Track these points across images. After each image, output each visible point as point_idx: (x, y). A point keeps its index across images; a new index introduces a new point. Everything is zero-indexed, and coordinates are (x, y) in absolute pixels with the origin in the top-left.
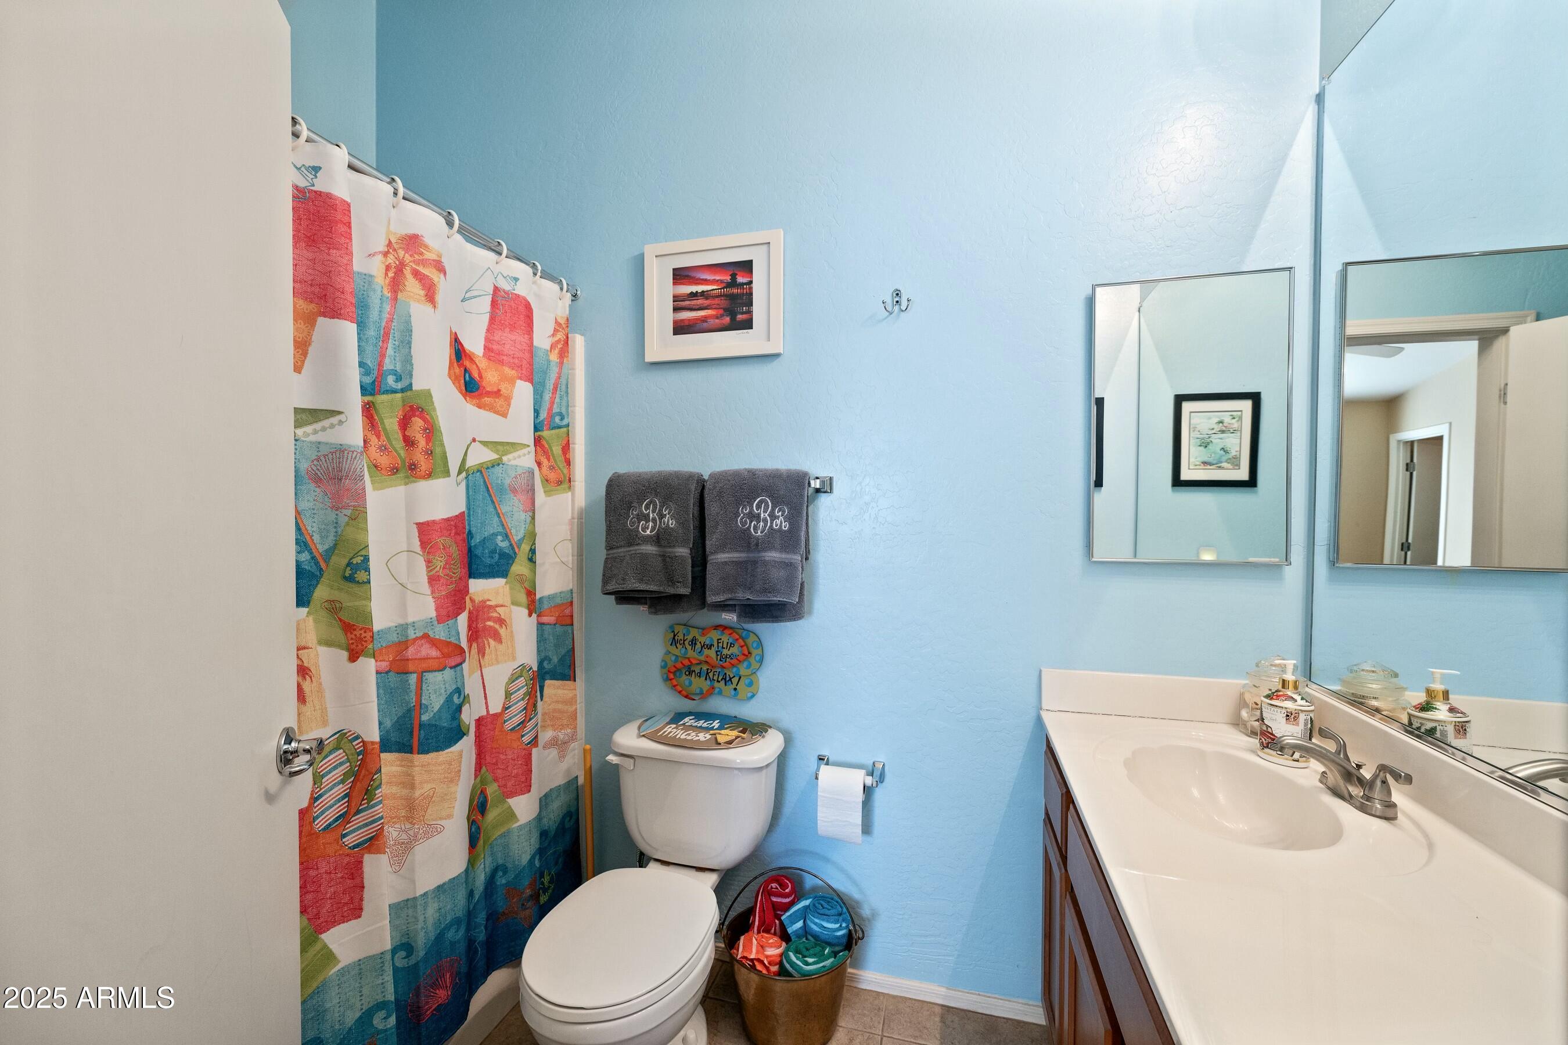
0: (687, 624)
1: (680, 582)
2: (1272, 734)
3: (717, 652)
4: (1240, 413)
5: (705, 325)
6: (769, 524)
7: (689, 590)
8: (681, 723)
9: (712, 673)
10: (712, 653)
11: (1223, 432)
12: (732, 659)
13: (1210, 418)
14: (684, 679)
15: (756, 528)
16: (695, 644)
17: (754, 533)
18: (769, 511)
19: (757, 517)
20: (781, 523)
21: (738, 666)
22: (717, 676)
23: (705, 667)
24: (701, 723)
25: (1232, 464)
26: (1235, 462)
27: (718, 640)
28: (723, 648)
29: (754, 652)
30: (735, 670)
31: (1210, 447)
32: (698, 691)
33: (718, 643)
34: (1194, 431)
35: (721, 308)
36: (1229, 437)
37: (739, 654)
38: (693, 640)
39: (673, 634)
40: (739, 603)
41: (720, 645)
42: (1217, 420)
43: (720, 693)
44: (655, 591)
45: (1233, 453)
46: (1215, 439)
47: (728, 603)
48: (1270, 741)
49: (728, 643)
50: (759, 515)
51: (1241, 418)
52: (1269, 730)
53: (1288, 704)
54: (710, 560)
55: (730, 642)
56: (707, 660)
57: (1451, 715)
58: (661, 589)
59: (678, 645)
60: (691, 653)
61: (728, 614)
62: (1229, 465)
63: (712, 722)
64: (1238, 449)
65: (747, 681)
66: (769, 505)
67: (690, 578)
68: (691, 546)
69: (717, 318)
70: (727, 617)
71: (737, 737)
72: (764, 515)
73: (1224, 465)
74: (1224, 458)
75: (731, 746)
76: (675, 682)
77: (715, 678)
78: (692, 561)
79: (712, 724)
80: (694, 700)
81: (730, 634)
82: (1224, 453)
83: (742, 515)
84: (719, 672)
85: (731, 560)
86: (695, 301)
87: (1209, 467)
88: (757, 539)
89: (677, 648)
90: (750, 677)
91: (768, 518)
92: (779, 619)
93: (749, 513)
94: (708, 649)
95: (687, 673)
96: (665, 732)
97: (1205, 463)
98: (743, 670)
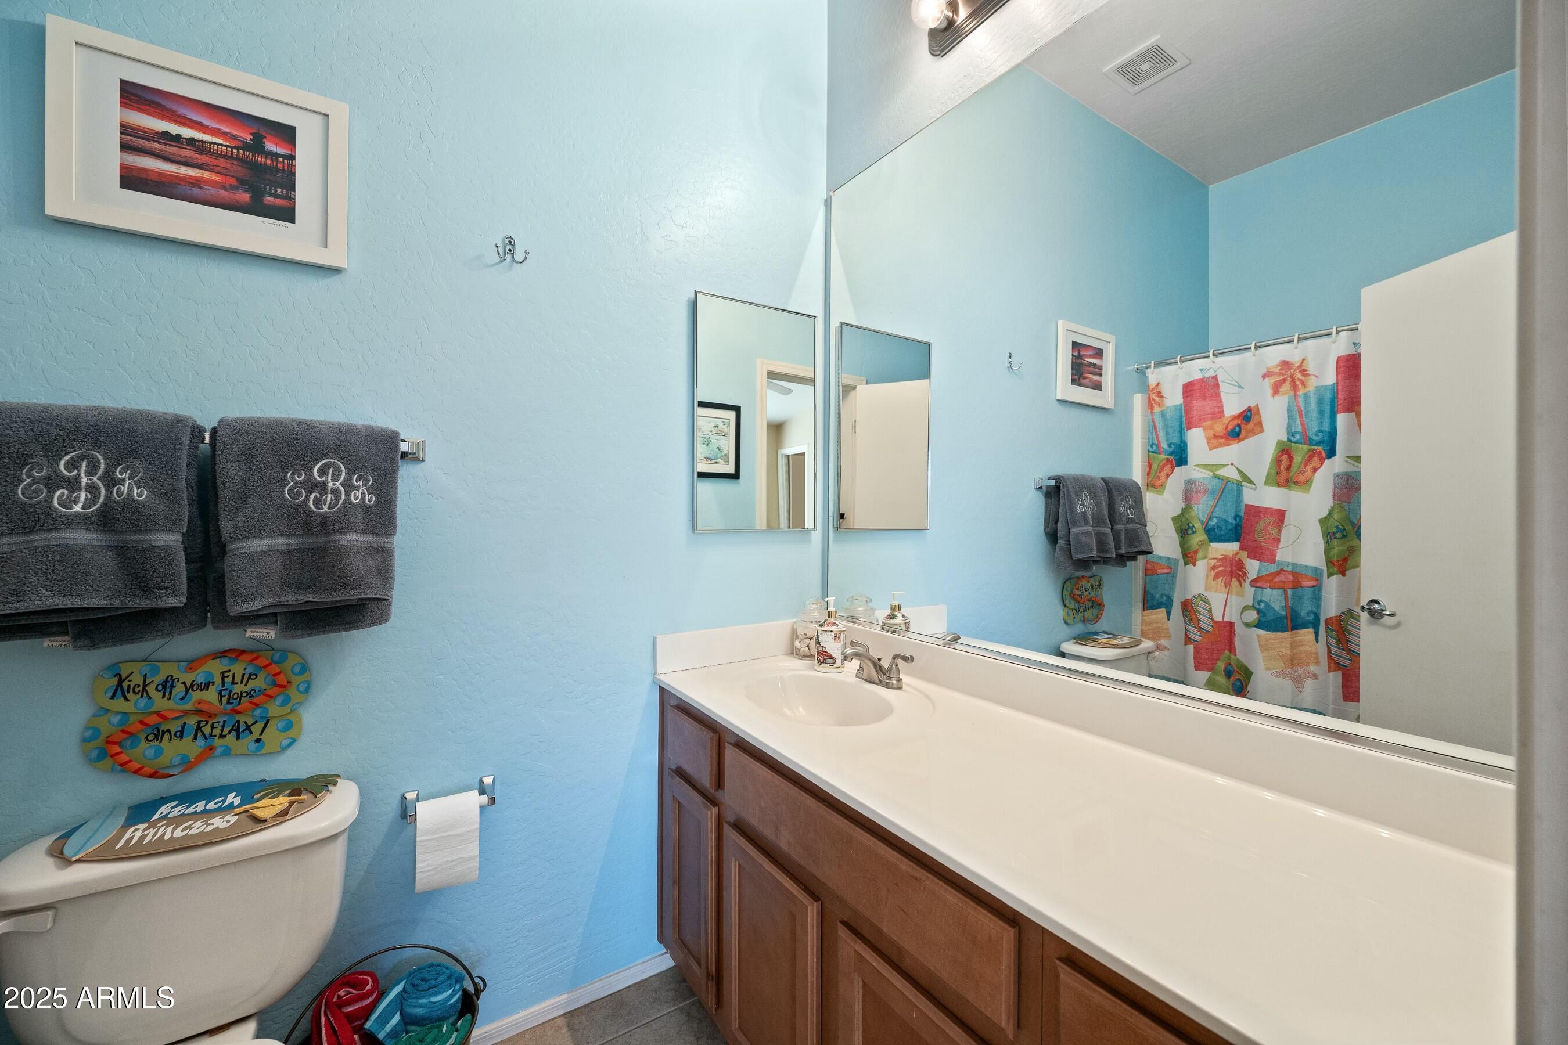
0: (151, 658)
1: (166, 588)
2: (826, 652)
3: (220, 692)
4: (728, 421)
5: (196, 191)
6: (343, 497)
7: (184, 600)
8: (156, 816)
9: (209, 726)
10: (211, 696)
11: (718, 434)
12: (253, 696)
13: (709, 422)
14: (144, 751)
15: (318, 503)
16: (172, 687)
17: (315, 510)
18: (342, 479)
19: (323, 487)
20: (362, 494)
21: (265, 705)
22: (219, 728)
23: (192, 721)
24: (200, 806)
25: (724, 460)
26: (727, 462)
27: (223, 673)
28: (233, 683)
29: (296, 680)
30: (258, 712)
31: (710, 445)
32: (177, 760)
33: (223, 677)
34: (699, 431)
35: (234, 177)
36: (722, 439)
37: (267, 687)
38: (166, 681)
39: (116, 679)
40: (280, 610)
41: (228, 680)
42: (714, 424)
43: (227, 753)
44: (99, 608)
45: (725, 452)
46: (713, 439)
47: (265, 612)
48: (825, 657)
49: (243, 675)
50: (324, 485)
51: (729, 426)
52: (824, 650)
53: (834, 628)
54: (230, 550)
55: (249, 671)
56: (200, 707)
57: (904, 619)
58: (116, 603)
59: (130, 696)
60: (160, 703)
61: (257, 630)
62: (722, 461)
63: (222, 798)
64: (728, 449)
65: (281, 725)
66: (341, 471)
67: (185, 581)
68: (185, 529)
69: (224, 188)
70: (255, 634)
71: (291, 803)
72: (334, 484)
73: (719, 460)
74: (719, 456)
75: (287, 818)
76: (124, 758)
77: (216, 732)
78: (186, 554)
79: (224, 801)
80: (172, 775)
81: (251, 661)
82: (719, 451)
83: (292, 483)
84: (225, 721)
85: (273, 548)
86: (175, 149)
87: (709, 462)
88: (325, 517)
89: (127, 700)
90: (288, 717)
91: (342, 489)
92: (356, 625)
93: (305, 480)
94: (201, 690)
95: (151, 737)
96: (131, 838)
97: (707, 458)
98: (274, 709)
